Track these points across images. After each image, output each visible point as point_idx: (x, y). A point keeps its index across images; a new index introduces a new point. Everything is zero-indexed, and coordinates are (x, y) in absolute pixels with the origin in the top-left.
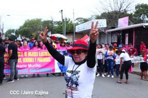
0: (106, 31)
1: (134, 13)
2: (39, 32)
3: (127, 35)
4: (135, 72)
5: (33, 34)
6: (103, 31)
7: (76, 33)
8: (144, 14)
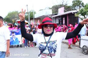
0: (52, 17)
1: (71, 6)
2: (16, 19)
3: (64, 18)
4: (66, 42)
5: (12, 20)
6: (50, 17)
7: (35, 19)
8: (78, 5)
